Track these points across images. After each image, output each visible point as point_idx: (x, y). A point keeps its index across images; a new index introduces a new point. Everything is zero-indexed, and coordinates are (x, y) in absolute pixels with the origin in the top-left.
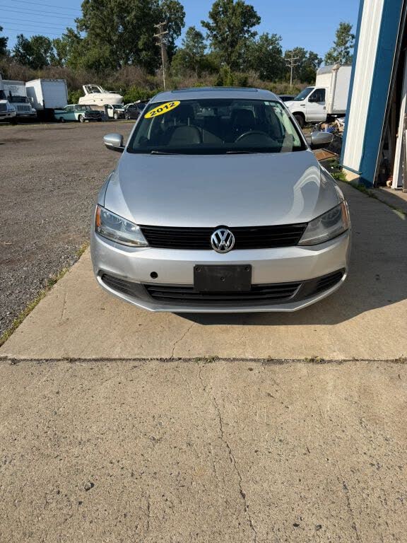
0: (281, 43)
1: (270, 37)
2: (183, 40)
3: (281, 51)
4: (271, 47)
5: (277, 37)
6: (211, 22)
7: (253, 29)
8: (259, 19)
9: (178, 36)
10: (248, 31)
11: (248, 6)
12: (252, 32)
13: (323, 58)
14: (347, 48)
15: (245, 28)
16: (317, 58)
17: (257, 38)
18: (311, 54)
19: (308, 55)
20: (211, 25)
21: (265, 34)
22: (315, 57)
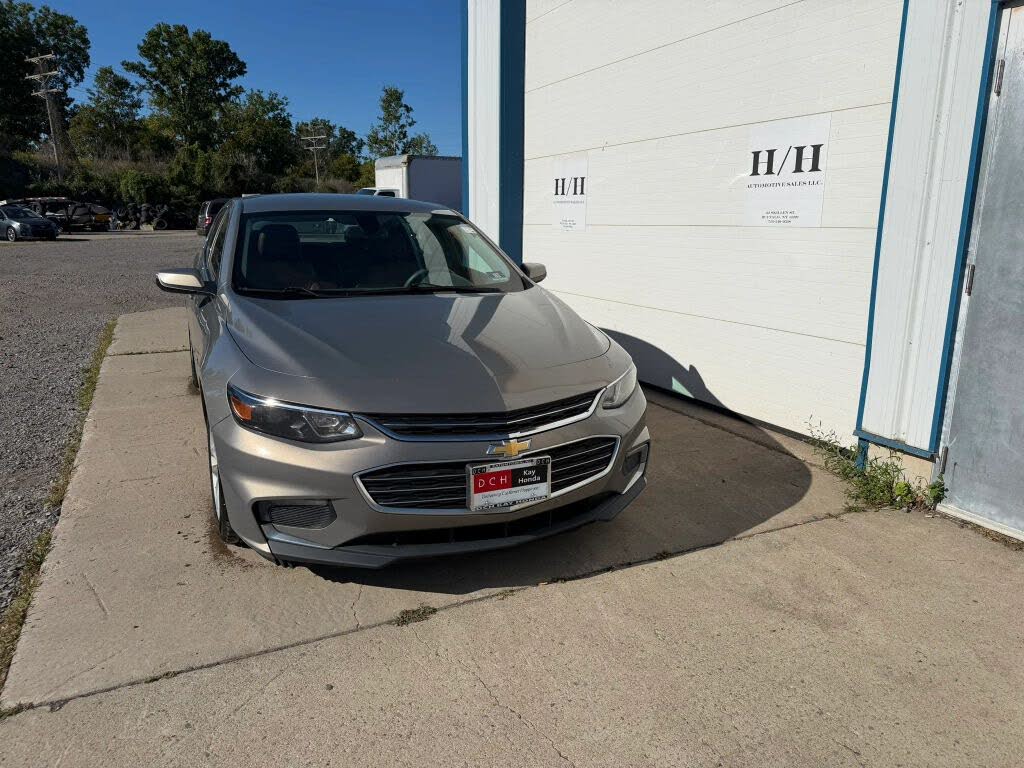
0: (288, 109)
1: (266, 97)
2: (88, 90)
3: (289, 122)
4: (271, 115)
5: (280, 98)
6: (147, 63)
7: (234, 82)
8: (243, 65)
9: (77, 81)
10: (225, 85)
11: (218, 42)
12: (232, 86)
13: (365, 140)
14: (403, 126)
15: (218, 80)
16: (355, 139)
17: (243, 97)
18: (343, 131)
19: (337, 133)
20: (147, 68)
21: (255, 91)
22: (350, 136)
